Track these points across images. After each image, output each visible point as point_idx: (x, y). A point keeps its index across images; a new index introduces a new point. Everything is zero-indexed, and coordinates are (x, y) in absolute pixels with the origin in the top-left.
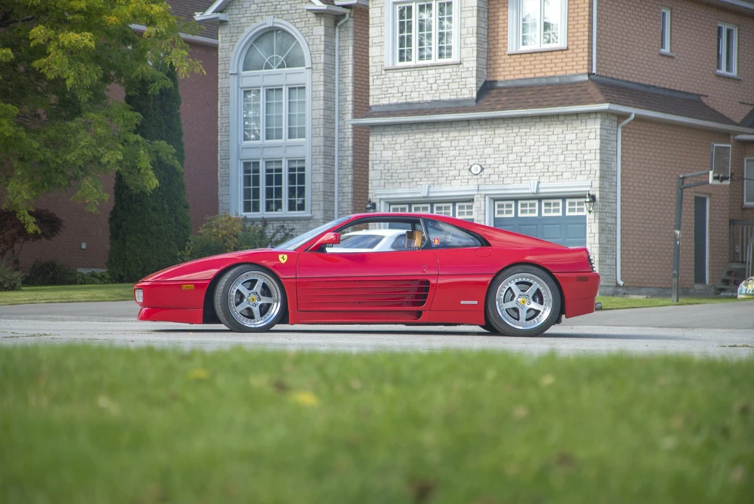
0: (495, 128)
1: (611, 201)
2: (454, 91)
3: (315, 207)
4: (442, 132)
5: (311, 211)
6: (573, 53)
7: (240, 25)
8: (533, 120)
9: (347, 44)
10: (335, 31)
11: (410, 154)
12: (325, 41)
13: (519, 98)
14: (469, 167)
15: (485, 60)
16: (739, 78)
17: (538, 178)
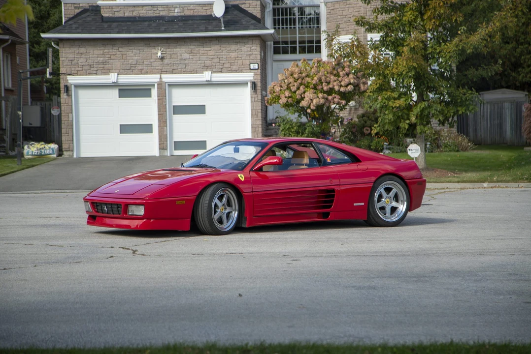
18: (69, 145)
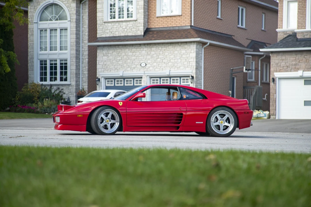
0: (151, 47)
1: (200, 78)
2: (134, 32)
3: (72, 80)
4: (129, 49)
5: (70, 81)
6: (184, 17)
7: (38, 2)
8: (168, 45)
9: (85, 11)
10: (80, 5)
11: (115, 58)
12: (76, 10)
13: (161, 35)
14: (140, 64)
15: (147, 19)
16: (246, 28)
17: (170, 69)
18: (274, 112)
